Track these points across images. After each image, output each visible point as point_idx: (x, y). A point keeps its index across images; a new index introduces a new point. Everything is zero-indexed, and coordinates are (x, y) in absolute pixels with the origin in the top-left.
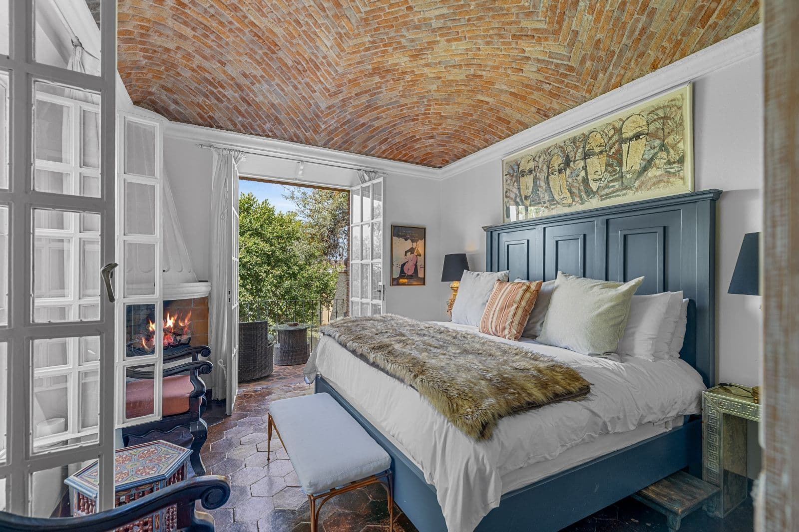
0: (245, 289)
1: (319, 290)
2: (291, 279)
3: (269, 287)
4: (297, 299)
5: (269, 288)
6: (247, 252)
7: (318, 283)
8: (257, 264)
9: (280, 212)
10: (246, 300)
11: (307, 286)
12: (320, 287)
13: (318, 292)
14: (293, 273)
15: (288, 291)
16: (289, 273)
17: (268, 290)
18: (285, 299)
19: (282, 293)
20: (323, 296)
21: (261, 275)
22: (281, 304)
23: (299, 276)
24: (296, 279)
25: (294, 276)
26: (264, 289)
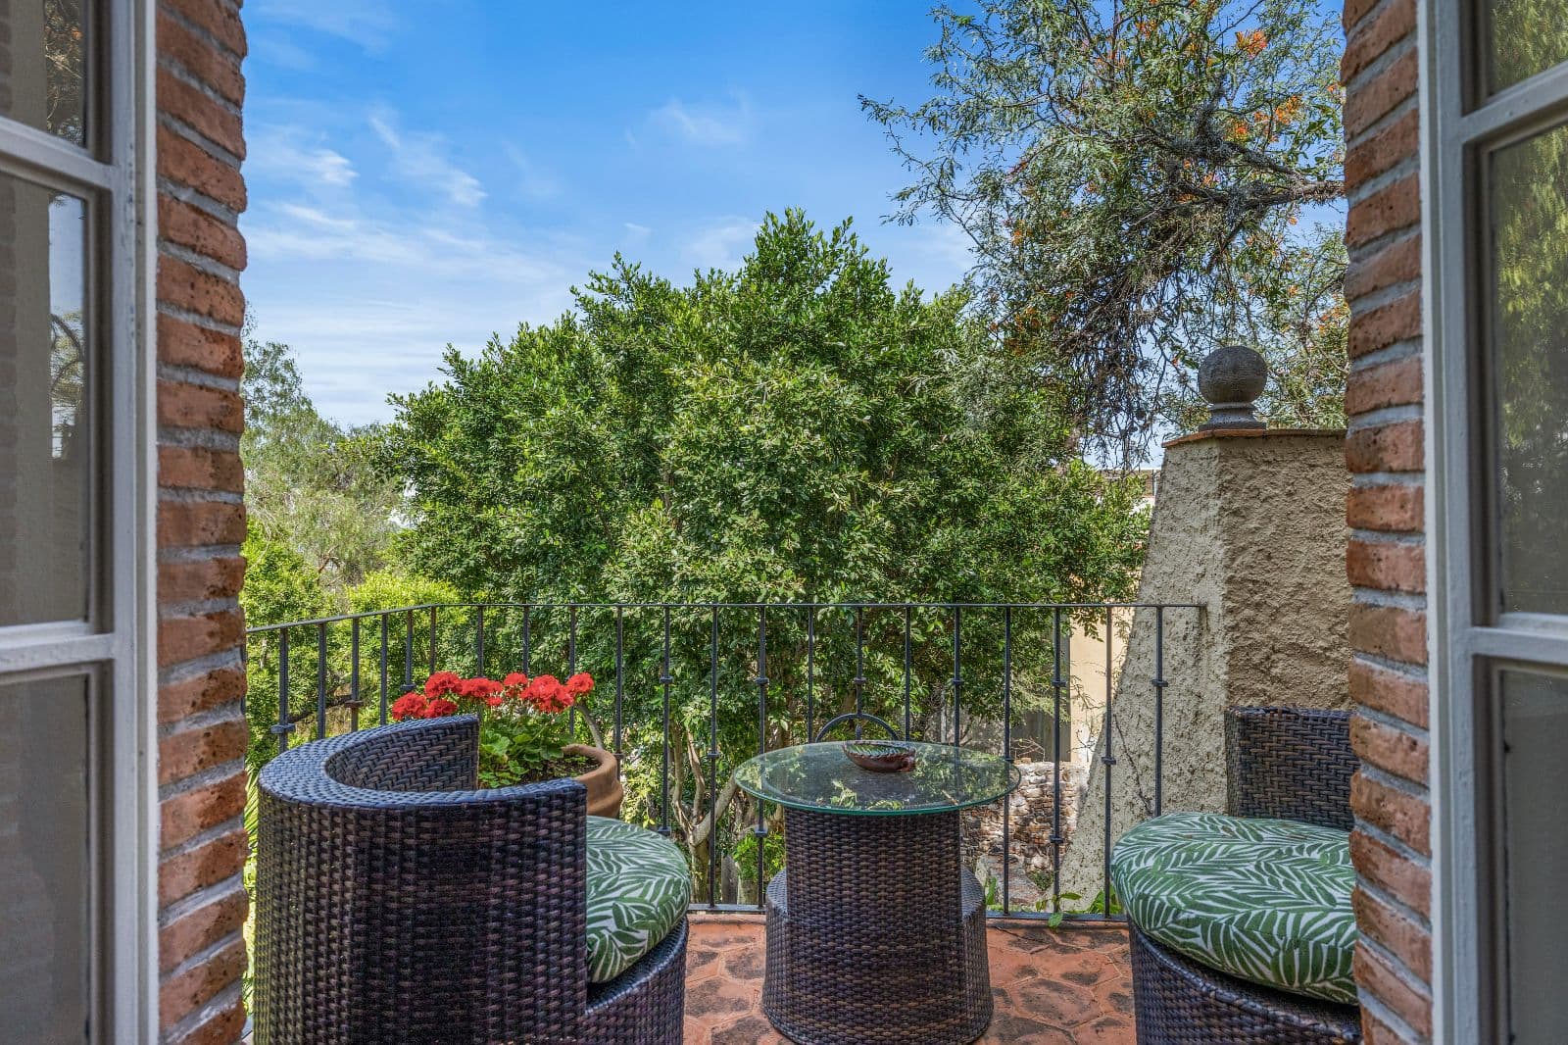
0: (779, 550)
1: (1057, 563)
2: (953, 522)
3: (866, 547)
4: (975, 590)
5: (866, 552)
6: (779, 415)
7: (1051, 539)
8: (814, 459)
9: (910, 286)
10: (781, 591)
11: (1012, 547)
12: (1057, 550)
13: (1055, 569)
14: (963, 500)
15: (942, 562)
16: (947, 504)
17: (865, 558)
18: (936, 591)
19: (922, 570)
20: (1069, 584)
21: (832, 501)
22: (921, 610)
23: (984, 514)
24: (971, 523)
25: (966, 512)
26: (851, 554)
